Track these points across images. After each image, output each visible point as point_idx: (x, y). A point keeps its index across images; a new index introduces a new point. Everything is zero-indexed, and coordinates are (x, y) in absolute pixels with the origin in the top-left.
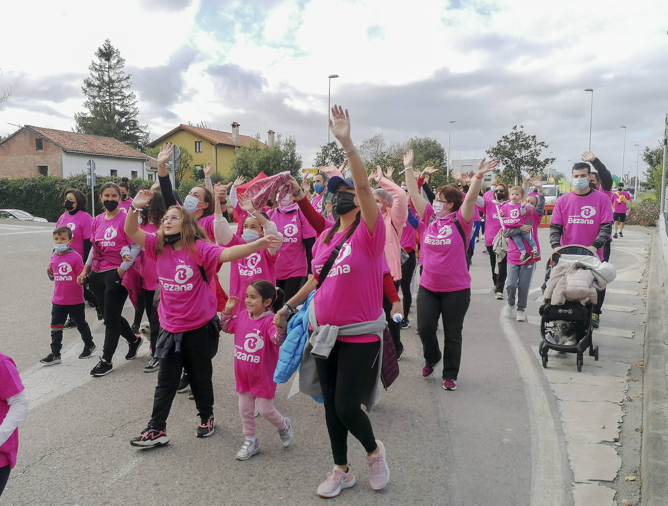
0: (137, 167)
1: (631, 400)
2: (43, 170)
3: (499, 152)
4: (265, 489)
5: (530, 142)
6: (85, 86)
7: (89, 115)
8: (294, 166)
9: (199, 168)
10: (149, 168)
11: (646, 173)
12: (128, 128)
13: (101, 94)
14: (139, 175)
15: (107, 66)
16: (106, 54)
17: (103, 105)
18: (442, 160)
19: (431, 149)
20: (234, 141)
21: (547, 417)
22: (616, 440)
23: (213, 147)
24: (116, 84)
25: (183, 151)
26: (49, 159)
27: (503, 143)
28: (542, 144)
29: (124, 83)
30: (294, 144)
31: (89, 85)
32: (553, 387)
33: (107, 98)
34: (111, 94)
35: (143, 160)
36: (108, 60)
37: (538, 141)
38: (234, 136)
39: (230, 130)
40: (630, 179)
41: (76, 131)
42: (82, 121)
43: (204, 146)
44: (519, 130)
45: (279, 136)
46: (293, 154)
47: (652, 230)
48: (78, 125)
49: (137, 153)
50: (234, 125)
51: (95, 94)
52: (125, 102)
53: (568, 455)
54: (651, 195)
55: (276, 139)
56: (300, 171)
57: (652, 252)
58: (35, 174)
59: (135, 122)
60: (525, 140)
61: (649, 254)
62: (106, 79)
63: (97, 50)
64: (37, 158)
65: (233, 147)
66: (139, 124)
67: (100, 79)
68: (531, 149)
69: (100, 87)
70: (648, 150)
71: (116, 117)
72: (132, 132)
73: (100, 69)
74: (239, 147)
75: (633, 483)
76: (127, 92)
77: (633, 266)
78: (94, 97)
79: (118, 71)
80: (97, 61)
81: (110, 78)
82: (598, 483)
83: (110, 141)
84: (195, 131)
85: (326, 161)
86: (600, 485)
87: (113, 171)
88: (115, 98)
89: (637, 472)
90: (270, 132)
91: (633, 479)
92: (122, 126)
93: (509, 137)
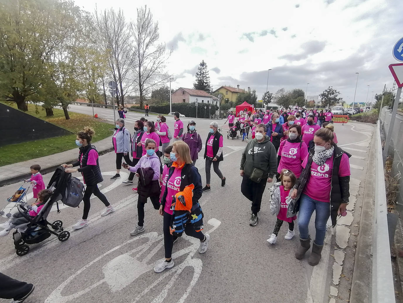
0: (209, 99)
1: (359, 195)
2: (184, 100)
3: (323, 95)
4: (241, 215)
5: (334, 92)
6: (196, 75)
7: (197, 83)
8: (255, 98)
9: (227, 99)
10: (213, 100)
11: (375, 103)
13: (200, 77)
14: (210, 102)
15: (203, 68)
16: (203, 64)
17: (201, 80)
18: (304, 96)
19: (300, 93)
20: (237, 90)
22: (353, 210)
23: (231, 93)
24: (205, 74)
25: (222, 94)
26: (185, 97)
27: (325, 92)
29: (207, 73)
30: (255, 92)
33: (202, 78)
35: (211, 97)
36: (203, 66)
37: (337, 92)
38: (238, 89)
39: (236, 87)
41: (193, 88)
43: (228, 92)
44: (331, 88)
46: (255, 95)
47: (375, 125)
48: (194, 86)
49: (209, 95)
50: (238, 86)
51: (199, 77)
52: (207, 79)
55: (250, 90)
56: (257, 100)
58: (181, 102)
61: (373, 135)
62: (202, 72)
63: (200, 64)
64: (183, 97)
65: (237, 93)
66: (210, 86)
67: (200, 72)
68: (335, 94)
69: (200, 75)
71: (204, 84)
72: (208, 88)
73: (200, 69)
74: (239, 93)
75: (357, 227)
76: (207, 76)
77: (366, 140)
79: (205, 70)
80: (200, 67)
81: (203, 72)
82: (344, 226)
83: (202, 91)
84: (226, 88)
85: (266, 98)
86: (345, 227)
87: (203, 101)
88: (204, 78)
89: (358, 223)
90: (248, 88)
91: (357, 225)
92: (205, 86)
93: (327, 90)
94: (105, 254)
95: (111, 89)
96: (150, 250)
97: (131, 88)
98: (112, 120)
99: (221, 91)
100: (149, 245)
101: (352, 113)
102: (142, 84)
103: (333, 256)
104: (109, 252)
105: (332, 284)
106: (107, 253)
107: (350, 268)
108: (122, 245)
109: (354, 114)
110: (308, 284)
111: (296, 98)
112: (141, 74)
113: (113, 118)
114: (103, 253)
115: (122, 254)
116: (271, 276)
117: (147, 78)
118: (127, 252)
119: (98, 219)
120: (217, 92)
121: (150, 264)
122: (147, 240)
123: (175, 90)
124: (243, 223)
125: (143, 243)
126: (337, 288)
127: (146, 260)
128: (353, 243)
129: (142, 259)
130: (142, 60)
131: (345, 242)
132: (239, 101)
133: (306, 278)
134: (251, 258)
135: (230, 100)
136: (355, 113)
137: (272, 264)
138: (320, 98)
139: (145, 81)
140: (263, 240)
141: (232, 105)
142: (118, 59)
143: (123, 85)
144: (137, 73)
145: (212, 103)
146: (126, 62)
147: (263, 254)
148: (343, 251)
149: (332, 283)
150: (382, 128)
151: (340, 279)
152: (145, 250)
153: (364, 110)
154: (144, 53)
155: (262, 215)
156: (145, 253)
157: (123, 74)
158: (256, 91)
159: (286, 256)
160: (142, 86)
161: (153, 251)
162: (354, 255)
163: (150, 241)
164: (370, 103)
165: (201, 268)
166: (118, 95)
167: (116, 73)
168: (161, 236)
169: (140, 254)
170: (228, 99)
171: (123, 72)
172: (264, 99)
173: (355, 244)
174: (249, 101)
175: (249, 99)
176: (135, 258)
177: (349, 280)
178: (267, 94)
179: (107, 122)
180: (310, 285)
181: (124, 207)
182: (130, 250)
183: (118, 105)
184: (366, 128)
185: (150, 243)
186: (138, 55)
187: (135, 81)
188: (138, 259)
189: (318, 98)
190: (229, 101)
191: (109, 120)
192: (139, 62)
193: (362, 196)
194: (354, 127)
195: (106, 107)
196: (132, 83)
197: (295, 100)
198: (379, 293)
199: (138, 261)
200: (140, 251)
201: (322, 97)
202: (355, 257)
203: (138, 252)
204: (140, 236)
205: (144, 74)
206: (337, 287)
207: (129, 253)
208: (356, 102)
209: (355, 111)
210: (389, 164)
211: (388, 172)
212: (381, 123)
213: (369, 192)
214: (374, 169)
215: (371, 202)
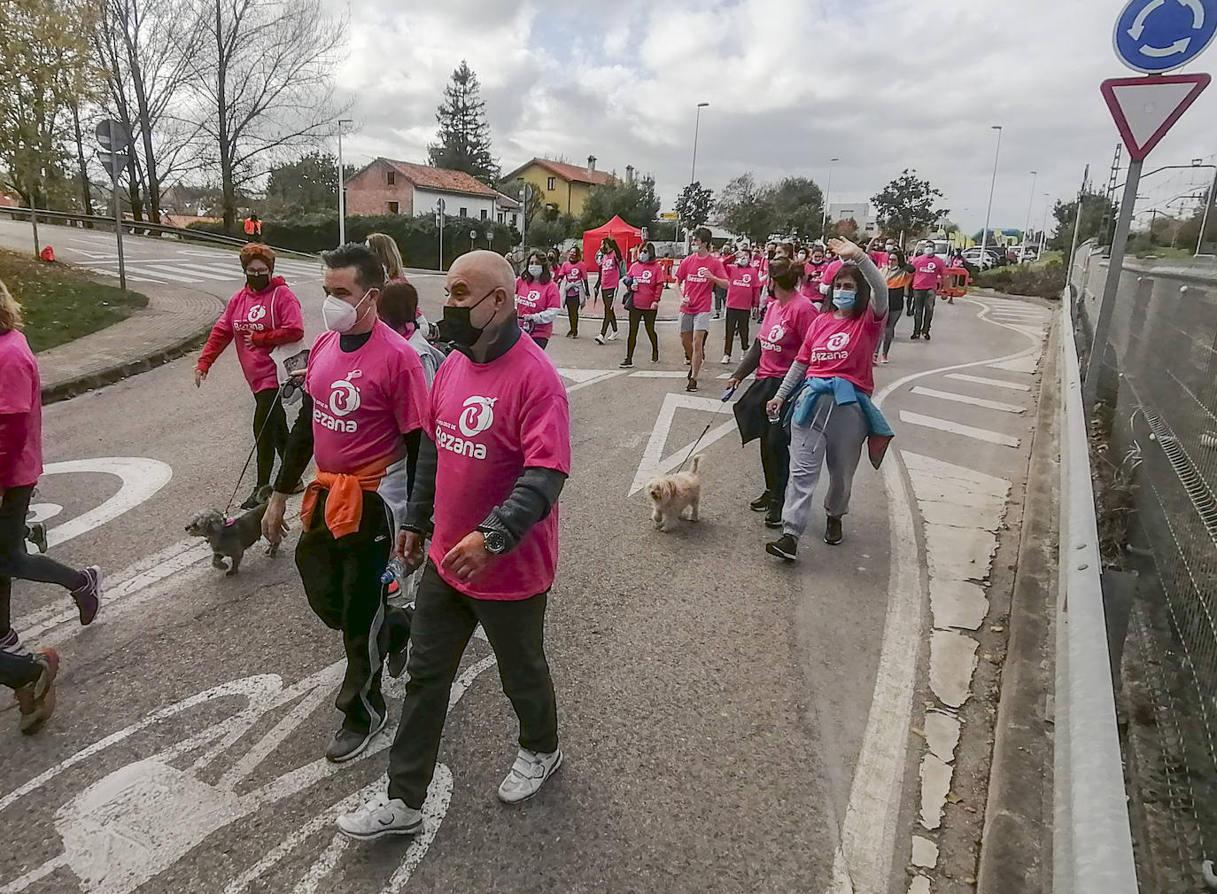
0: (487, 205)
1: (1008, 529)
2: (394, 206)
3: (884, 200)
4: (599, 605)
5: (923, 189)
6: (439, 114)
7: (442, 146)
8: (652, 206)
9: (551, 208)
10: (499, 207)
12: (480, 161)
13: (454, 122)
14: (489, 216)
15: (462, 91)
16: (463, 77)
17: (455, 135)
18: (819, 204)
19: (807, 192)
20: (589, 177)
21: (911, 543)
22: (986, 579)
23: (567, 184)
24: (471, 111)
25: (535, 188)
26: (400, 195)
27: (890, 190)
28: (936, 192)
29: (479, 110)
30: (653, 183)
31: (443, 112)
32: (921, 505)
33: (461, 126)
34: (465, 123)
35: (492, 198)
36: (464, 84)
37: (931, 189)
38: (590, 171)
39: (585, 165)
41: (428, 164)
42: (434, 151)
43: (558, 183)
44: (910, 174)
45: (637, 173)
46: (651, 195)
47: (1054, 304)
48: (430, 157)
49: (487, 190)
50: (591, 160)
51: (449, 122)
52: (478, 132)
53: (929, 594)
54: (1057, 256)
55: (634, 177)
56: (658, 214)
57: (1051, 335)
58: (385, 211)
59: (488, 154)
60: (916, 187)
61: (1048, 336)
62: (460, 105)
63: (453, 73)
64: (389, 193)
65: (589, 184)
66: (492, 156)
67: (455, 105)
68: (923, 198)
69: (454, 114)
70: (1059, 203)
71: (469, 148)
72: (484, 165)
73: (455, 95)
74: (594, 184)
75: (999, 634)
76: (480, 120)
77: (1027, 352)
78: (447, 126)
79: (473, 96)
80: (452, 84)
81: (464, 104)
82: (959, 631)
83: (461, 175)
84: (549, 165)
85: (688, 204)
86: (961, 634)
87: (463, 211)
88: (469, 126)
89: (1004, 621)
90: (628, 168)
91: (1001, 629)
92: (473, 158)
93: (898, 182)
94: (66, 764)
95: (105, 151)
96: (249, 739)
97: (186, 152)
98: (110, 273)
99: (529, 178)
100: (248, 723)
101: (980, 264)
102: (229, 139)
103: (921, 733)
104: (84, 754)
105: (918, 828)
106: (76, 758)
107: (979, 771)
108: (139, 725)
109: (986, 267)
110: (834, 832)
111: (793, 208)
112: (228, 101)
113: (115, 264)
114: (60, 760)
115: (138, 757)
116: (704, 813)
117: (248, 119)
118: (157, 750)
119: (43, 634)
120: (514, 182)
121: (249, 791)
122: (240, 702)
123: (360, 168)
124: (606, 630)
125: (222, 715)
126: (934, 840)
127: (229, 780)
128: (989, 687)
129: (218, 776)
130: (230, 48)
131: (961, 685)
132: (597, 214)
133: (831, 813)
134: (634, 751)
135: (563, 210)
136: (989, 264)
137: (708, 771)
138: (873, 212)
139: (241, 128)
140: (677, 686)
141: (569, 228)
142: (136, 41)
143: (158, 140)
144: (213, 99)
145: (496, 219)
146: (167, 55)
147: (676, 735)
148: (956, 716)
149: (920, 823)
150: (1079, 314)
151: (944, 808)
152: (228, 742)
153: (1021, 255)
154: (238, 23)
155: (673, 601)
156: (229, 751)
157: (157, 101)
158: (656, 181)
159: (757, 738)
160: (230, 148)
161: (263, 743)
162: (993, 727)
163: (250, 707)
164: (1039, 234)
165: (448, 797)
166: (138, 179)
167: (130, 92)
168: (295, 686)
169: (211, 755)
170: (556, 206)
171: (154, 92)
172: (682, 208)
173: (995, 689)
174: (632, 214)
175: (631, 209)
176: (191, 771)
177: (974, 810)
178: (694, 193)
179: (89, 279)
180: (844, 835)
181: (150, 586)
182: (171, 743)
183: (138, 216)
184: (1028, 315)
185: (250, 715)
186: (214, 28)
187: (202, 125)
188: (203, 775)
189: (866, 213)
190: (560, 216)
191: (100, 271)
192: (218, 57)
193: (1015, 533)
194: (987, 309)
195: (89, 226)
196: (189, 135)
197: (791, 216)
198: (1080, 830)
199: (202, 782)
200: (212, 744)
201: (880, 207)
202: (994, 734)
203: (200, 751)
204: (210, 692)
205: (240, 101)
206: (936, 836)
207: (164, 756)
208: (991, 227)
209: (991, 258)
210: (1102, 428)
211: (1100, 451)
212: (1074, 295)
213: (1038, 519)
214: (1055, 443)
215: (1047, 550)
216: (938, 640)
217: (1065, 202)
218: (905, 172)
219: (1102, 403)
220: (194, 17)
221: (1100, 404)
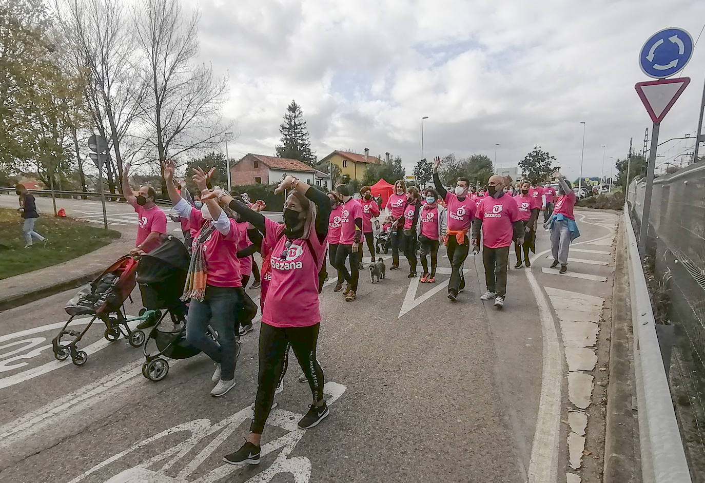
0: (310, 177)
1: (604, 321)
2: (258, 180)
3: (525, 163)
4: (386, 372)
5: (545, 157)
6: (281, 129)
7: (283, 146)
8: (400, 174)
9: (345, 177)
10: (317, 178)
11: (617, 176)
12: (305, 153)
13: (290, 133)
14: (311, 182)
15: (293, 116)
16: (293, 108)
17: (291, 139)
18: (491, 168)
19: (483, 161)
20: (365, 159)
21: (553, 331)
22: (595, 346)
23: (354, 164)
24: (299, 127)
25: (337, 166)
26: (261, 174)
27: (528, 158)
28: (552, 157)
29: (303, 126)
31: (283, 128)
32: (557, 312)
33: (293, 135)
34: (296, 133)
35: (313, 173)
36: (294, 112)
37: (550, 156)
38: (366, 157)
39: (363, 153)
40: (607, 179)
41: (276, 156)
42: (279, 149)
43: (349, 164)
44: (538, 149)
45: (392, 156)
46: (400, 167)
47: (620, 212)
48: (277, 152)
49: (310, 169)
50: (366, 150)
51: (287, 133)
52: (303, 138)
53: (565, 355)
54: (619, 189)
55: (390, 158)
56: (405, 177)
57: (620, 226)
58: (254, 182)
59: (309, 149)
60: (542, 155)
61: (618, 228)
63: (288, 107)
64: (255, 173)
65: (366, 163)
66: (311, 151)
67: (290, 124)
68: (546, 161)
69: (289, 129)
70: (618, 161)
71: (299, 147)
72: (308, 156)
73: (290, 118)
74: (369, 163)
75: (604, 372)
76: (304, 131)
77: (608, 236)
78: (286, 135)
79: (299, 119)
80: (288, 113)
81: (295, 123)
82: (583, 372)
83: (295, 161)
84: (343, 154)
85: (420, 171)
86: (584, 373)
88: (298, 135)
89: (606, 365)
90: (387, 154)
91: (605, 369)
92: (301, 152)
93: (532, 153)
94: (88, 473)
95: (94, 153)
96: (193, 453)
97: (139, 155)
98: (98, 222)
99: (332, 161)
100: (192, 445)
102: (164, 146)
103: (566, 422)
104: (98, 467)
105: (569, 469)
106: (92, 470)
107: (599, 439)
108: (129, 450)
109: (582, 197)
110: (524, 474)
111: (476, 172)
112: (162, 126)
113: (101, 217)
114: (83, 471)
115: (129, 466)
116: (452, 470)
117: (174, 134)
118: (140, 462)
119: (70, 407)
120: (325, 164)
121: (195, 479)
122: (187, 434)
123: (238, 160)
124: (392, 383)
125: (176, 442)
126: (578, 474)
127: (183, 474)
128: (601, 398)
129: (177, 472)
130: (162, 96)
131: (586, 398)
132: (371, 179)
133: (521, 465)
134: (411, 442)
135: (352, 177)
136: (584, 195)
137: (453, 449)
138: (520, 171)
139: (170, 140)
140: (433, 408)
141: (356, 187)
142: (109, 95)
143: (123, 150)
144: (154, 125)
146: (127, 102)
147: (434, 433)
148: (584, 413)
149: (570, 467)
150: (633, 216)
151: (582, 458)
152: (181, 455)
153: (600, 190)
154: (166, 83)
155: (427, 367)
156: (182, 460)
157: (122, 127)
158: (402, 160)
159: (478, 431)
160: (164, 151)
161: (201, 454)
162: (605, 417)
163: (193, 436)
164: (609, 180)
165: (309, 473)
166: (112, 171)
167: (106, 123)
168: (218, 424)
169: (172, 462)
170: (348, 176)
171: (120, 123)
172: (417, 173)
173: (604, 398)
174: (390, 178)
175: (389, 175)
176: (161, 471)
177: (598, 458)
178: (423, 165)
179: (86, 225)
180: (529, 475)
181: (131, 379)
182: (149, 458)
183: (113, 192)
184: (607, 219)
185: (193, 440)
186: (153, 86)
187: (148, 139)
188: (168, 473)
189: (516, 173)
190: (350, 181)
191: (92, 221)
192: (156, 102)
193: (608, 323)
194: (584, 217)
195: (84, 197)
196: (141, 145)
197: (476, 175)
199: (167, 477)
200: (172, 456)
201: (523, 168)
202: (606, 421)
203: (165, 461)
204: (169, 430)
205: (169, 125)
206: (579, 472)
207: (146, 464)
208: (583, 177)
209: (584, 192)
210: (650, 268)
211: (650, 280)
212: (630, 205)
213: (620, 314)
214: (626, 277)
215: (626, 329)
216: (571, 376)
217: (622, 160)
218: (535, 148)
219: (649, 257)
220: (141, 80)
221: (648, 257)
